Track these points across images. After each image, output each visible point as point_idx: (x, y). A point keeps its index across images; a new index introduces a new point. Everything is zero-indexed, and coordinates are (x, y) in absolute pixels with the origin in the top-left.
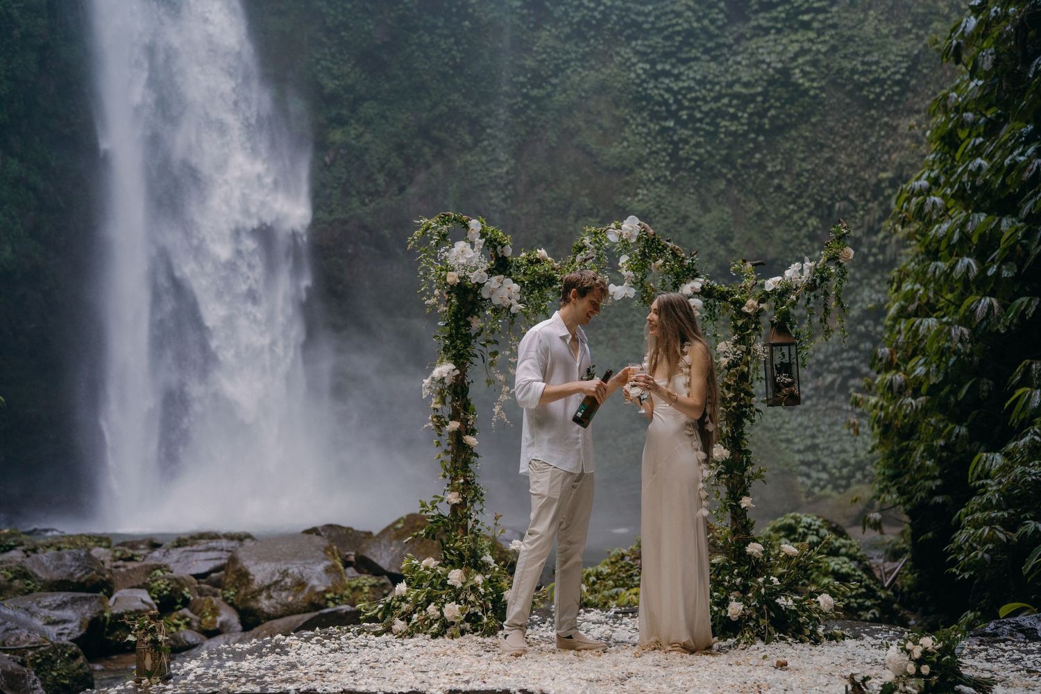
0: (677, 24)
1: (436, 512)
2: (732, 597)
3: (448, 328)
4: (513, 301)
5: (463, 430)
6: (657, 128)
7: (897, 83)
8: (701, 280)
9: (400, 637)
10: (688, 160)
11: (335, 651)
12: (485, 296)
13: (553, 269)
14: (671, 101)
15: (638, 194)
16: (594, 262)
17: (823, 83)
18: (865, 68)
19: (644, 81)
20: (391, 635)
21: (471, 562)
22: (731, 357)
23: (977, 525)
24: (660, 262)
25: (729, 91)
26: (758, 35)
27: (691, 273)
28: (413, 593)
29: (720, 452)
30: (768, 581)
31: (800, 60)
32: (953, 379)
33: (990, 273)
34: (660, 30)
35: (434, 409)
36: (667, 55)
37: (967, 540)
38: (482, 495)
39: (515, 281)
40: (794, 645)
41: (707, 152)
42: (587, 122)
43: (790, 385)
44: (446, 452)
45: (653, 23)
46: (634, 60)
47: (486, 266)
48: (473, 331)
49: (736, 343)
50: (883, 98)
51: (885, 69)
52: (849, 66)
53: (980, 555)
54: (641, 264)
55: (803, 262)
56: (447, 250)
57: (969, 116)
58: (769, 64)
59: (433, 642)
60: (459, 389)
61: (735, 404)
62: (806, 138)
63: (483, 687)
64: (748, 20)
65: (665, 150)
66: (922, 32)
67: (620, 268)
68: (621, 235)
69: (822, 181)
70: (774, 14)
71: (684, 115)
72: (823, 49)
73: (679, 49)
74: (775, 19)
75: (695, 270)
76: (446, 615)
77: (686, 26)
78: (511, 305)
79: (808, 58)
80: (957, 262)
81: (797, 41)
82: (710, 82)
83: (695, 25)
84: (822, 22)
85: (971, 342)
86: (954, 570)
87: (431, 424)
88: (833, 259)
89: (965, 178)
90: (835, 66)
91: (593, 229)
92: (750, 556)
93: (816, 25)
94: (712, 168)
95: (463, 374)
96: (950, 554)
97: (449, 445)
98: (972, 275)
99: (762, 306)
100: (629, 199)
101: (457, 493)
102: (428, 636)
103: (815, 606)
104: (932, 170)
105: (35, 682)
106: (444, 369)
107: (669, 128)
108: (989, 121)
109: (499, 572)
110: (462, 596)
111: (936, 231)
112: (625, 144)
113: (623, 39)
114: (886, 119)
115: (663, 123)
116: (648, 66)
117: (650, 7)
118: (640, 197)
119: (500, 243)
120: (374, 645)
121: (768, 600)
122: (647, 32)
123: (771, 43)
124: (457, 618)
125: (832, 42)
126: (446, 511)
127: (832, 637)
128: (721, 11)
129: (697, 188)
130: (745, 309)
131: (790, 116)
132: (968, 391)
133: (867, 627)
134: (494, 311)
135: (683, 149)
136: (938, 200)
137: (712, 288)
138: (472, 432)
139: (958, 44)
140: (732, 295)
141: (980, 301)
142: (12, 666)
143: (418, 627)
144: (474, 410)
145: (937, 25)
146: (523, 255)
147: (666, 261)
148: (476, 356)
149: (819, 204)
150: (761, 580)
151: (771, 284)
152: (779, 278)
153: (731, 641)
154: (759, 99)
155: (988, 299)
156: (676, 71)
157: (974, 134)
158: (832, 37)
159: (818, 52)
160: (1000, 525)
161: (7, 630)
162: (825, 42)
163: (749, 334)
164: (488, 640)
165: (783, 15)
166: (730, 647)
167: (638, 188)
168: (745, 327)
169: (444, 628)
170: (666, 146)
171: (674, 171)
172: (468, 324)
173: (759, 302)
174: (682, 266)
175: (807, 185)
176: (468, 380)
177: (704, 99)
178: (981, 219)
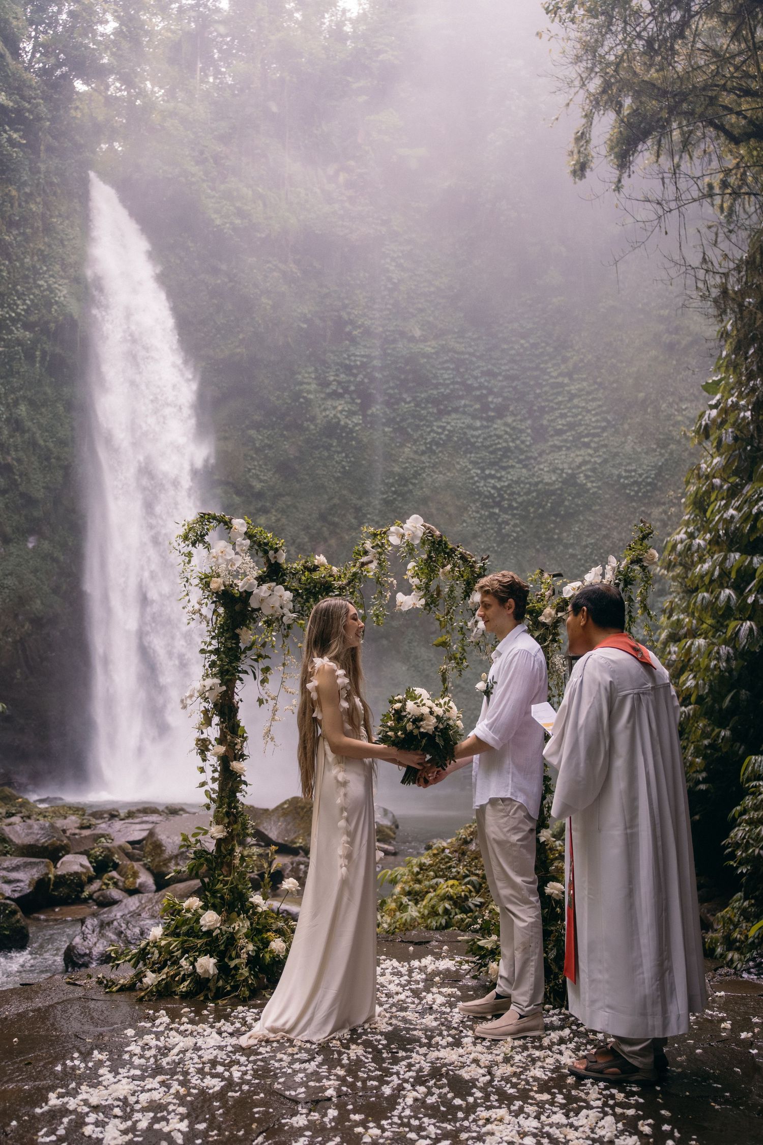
0: (499, 443)
1: (199, 846)
3: (214, 642)
4: (286, 611)
5: (231, 755)
6: (487, 513)
7: (649, 484)
10: (509, 536)
12: (255, 605)
14: (496, 495)
17: (600, 484)
18: (628, 474)
19: (477, 481)
24: (449, 567)
26: (554, 451)
31: (583, 468)
33: (749, 601)
34: (487, 447)
35: (199, 730)
36: (492, 464)
37: (744, 838)
39: (286, 589)
41: (522, 530)
42: (438, 509)
44: (214, 780)
45: (482, 442)
46: (470, 467)
47: (257, 572)
48: (242, 646)
50: (640, 494)
51: (640, 475)
52: (616, 472)
57: (717, 481)
58: (562, 470)
60: (226, 711)
62: (589, 521)
64: (547, 441)
65: (492, 529)
66: (663, 451)
68: (403, 536)
70: (565, 437)
71: (505, 504)
72: (599, 460)
74: (566, 441)
76: (199, 970)
77: (504, 444)
78: (283, 615)
79: (588, 466)
80: (720, 593)
81: (581, 455)
82: (522, 482)
83: (511, 444)
84: (597, 443)
85: (736, 659)
86: (732, 863)
87: (194, 748)
88: (637, 561)
89: (720, 526)
90: (608, 472)
91: (372, 530)
92: (549, 896)
93: (593, 445)
94: (526, 541)
95: (229, 690)
96: (728, 848)
99: (560, 614)
101: (221, 827)
106: (208, 685)
107: (495, 514)
110: (220, 947)
111: (700, 569)
112: (465, 525)
113: (462, 453)
114: (643, 508)
115: (491, 510)
116: (479, 472)
117: (480, 432)
119: (271, 548)
122: (478, 448)
123: (563, 457)
125: (605, 456)
128: (528, 435)
129: (515, 556)
130: (540, 618)
131: (577, 505)
132: (731, 700)
134: (269, 623)
135: (505, 528)
136: (702, 542)
138: (241, 757)
141: (742, 625)
144: (243, 732)
145: (673, 446)
146: (300, 561)
147: (454, 565)
148: (246, 672)
151: (570, 589)
155: (748, 623)
156: (499, 475)
158: (604, 453)
159: (595, 462)
162: (599, 456)
165: (571, 438)
169: (196, 987)
170: (493, 526)
171: (500, 543)
172: (236, 637)
173: (557, 611)
174: (473, 572)
175: (591, 553)
176: (236, 698)
177: (519, 494)
178: (737, 557)
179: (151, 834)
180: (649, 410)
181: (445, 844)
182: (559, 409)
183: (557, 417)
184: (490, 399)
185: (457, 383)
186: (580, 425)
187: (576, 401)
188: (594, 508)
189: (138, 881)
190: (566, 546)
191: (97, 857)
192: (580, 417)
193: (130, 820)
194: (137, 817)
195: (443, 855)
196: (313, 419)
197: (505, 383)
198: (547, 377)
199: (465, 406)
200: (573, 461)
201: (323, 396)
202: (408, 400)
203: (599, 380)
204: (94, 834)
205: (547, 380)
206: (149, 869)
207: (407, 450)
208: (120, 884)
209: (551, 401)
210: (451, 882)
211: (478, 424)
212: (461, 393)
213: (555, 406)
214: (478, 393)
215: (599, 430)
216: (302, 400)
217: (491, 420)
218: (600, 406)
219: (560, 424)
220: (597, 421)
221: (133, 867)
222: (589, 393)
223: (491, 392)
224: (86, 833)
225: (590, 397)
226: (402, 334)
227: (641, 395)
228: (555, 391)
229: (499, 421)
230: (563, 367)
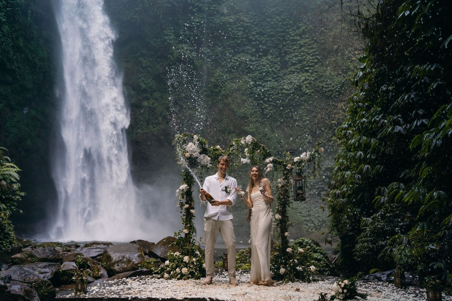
0: (264, 69)
1: (180, 236)
2: (281, 267)
3: (185, 172)
4: (208, 163)
5: (190, 208)
6: (257, 103)
7: (337, 91)
8: (273, 157)
9: (166, 279)
10: (267, 115)
11: (144, 284)
12: (199, 161)
13: (222, 153)
14: (261, 95)
15: (250, 126)
16: (236, 150)
17: (313, 90)
18: (327, 86)
19: (252, 87)
20: (163, 279)
21: (192, 253)
22: (282, 184)
23: (363, 242)
24: (259, 151)
25: (281, 92)
26: (291, 74)
27: (269, 155)
28: (171, 264)
29: (278, 216)
30: (293, 261)
31: (305, 83)
32: (355, 192)
33: (368, 157)
34: (258, 71)
35: (180, 200)
36: (260, 79)
37: (360, 248)
38: (196, 230)
39: (209, 156)
40: (302, 283)
41: (274, 112)
42: (233, 101)
43: (302, 194)
44: (184, 215)
45: (255, 68)
46: (249, 80)
47: (199, 151)
49: (284, 179)
50: (333, 96)
51: (333, 87)
52: (321, 85)
53: (364, 253)
54: (252, 152)
55: (307, 152)
56: (186, 145)
57: (361, 104)
58: (295, 83)
59: (178, 281)
60: (189, 194)
61: (283, 200)
62: (306, 108)
63: (196, 297)
64: (288, 68)
65: (259, 111)
66: (345, 75)
67: (245, 153)
68: (246, 141)
69: (313, 123)
70: (297, 67)
71: (266, 99)
72: (313, 79)
73: (264, 77)
74: (297, 69)
75: (270, 154)
76: (183, 272)
77: (267, 69)
78: (207, 165)
79: (308, 82)
80: (357, 153)
81: (304, 76)
82: (275, 88)
83: (270, 69)
84: (312, 70)
85: (362, 180)
87: (179, 205)
88: (317, 151)
89: (360, 125)
90: (317, 85)
91: (236, 139)
92: (288, 253)
93: (310, 71)
94: (275, 118)
95: (190, 188)
96: (354, 252)
97: (185, 213)
98: (362, 157)
99: (293, 167)
100: (247, 128)
101: (187, 230)
102: (176, 279)
103: (309, 270)
104: (349, 121)
105: (35, 294)
106: (184, 186)
107: (261, 103)
108: (367, 106)
109: (201, 257)
110: (188, 266)
111: (350, 142)
112: (246, 109)
113: (245, 73)
114: (334, 103)
115: (259, 102)
116: (254, 83)
117: (255, 63)
118: (251, 127)
119: (204, 143)
120: (158, 282)
121: (294, 268)
122: (254, 71)
123: (295, 76)
124: (186, 273)
125: (316, 77)
126: (183, 236)
127: (314, 280)
129: (270, 124)
130: (287, 167)
131: (302, 101)
132: (361, 197)
133: (326, 277)
134: (201, 167)
135: (265, 111)
136: (351, 132)
137: (276, 160)
138: (193, 208)
139: (357, 80)
140: (283, 163)
141: (364, 166)
142: (27, 288)
143: (173, 276)
144: (194, 201)
145: (350, 73)
146: (212, 147)
147: (261, 151)
149: (311, 131)
150: (291, 261)
151: (296, 159)
152: (299, 157)
153: (281, 282)
154: (292, 95)
155: (367, 166)
156: (263, 85)
157: (362, 110)
158: (316, 75)
159: (311, 80)
160: (371, 242)
161: (26, 275)
162: (313, 77)
163: (289, 176)
164: (197, 281)
165: (299, 67)
166: (280, 284)
167: (250, 124)
168: (287, 173)
169: (182, 277)
170: (260, 110)
171: (262, 118)
173: (292, 165)
174: (266, 152)
176: (192, 190)
177: (273, 94)
178: (365, 138)
179: (105, 252)
180: (339, 54)
181: (244, 251)
182: (294, 52)
183: (293, 57)
184: (260, 46)
185: (244, 38)
186: (304, 61)
187: (303, 49)
188: (309, 103)
189: (100, 273)
190: (295, 121)
191: (80, 263)
192: (304, 57)
193: (89, 248)
194: (93, 246)
195: (243, 255)
196: (172, 54)
197: (268, 39)
198: (289, 36)
199: (248, 49)
200: (300, 78)
201: (177, 42)
202: (220, 45)
203: (315, 38)
204: (74, 254)
205: (289, 38)
206: (104, 268)
207: (218, 71)
208: (91, 274)
209: (291, 48)
210: (247, 264)
211: (254, 59)
212: (246, 43)
213: (293, 51)
214: (254, 43)
215: (313, 64)
216: (166, 43)
217: (260, 57)
218: (314, 52)
219: (294, 60)
220: (313, 59)
221: (98, 267)
222: (309, 45)
223: (261, 42)
224: (69, 253)
225: (310, 47)
226: (218, 11)
227: (336, 47)
228: (293, 43)
229: (264, 58)
230: (297, 31)
